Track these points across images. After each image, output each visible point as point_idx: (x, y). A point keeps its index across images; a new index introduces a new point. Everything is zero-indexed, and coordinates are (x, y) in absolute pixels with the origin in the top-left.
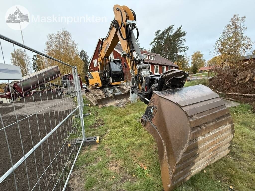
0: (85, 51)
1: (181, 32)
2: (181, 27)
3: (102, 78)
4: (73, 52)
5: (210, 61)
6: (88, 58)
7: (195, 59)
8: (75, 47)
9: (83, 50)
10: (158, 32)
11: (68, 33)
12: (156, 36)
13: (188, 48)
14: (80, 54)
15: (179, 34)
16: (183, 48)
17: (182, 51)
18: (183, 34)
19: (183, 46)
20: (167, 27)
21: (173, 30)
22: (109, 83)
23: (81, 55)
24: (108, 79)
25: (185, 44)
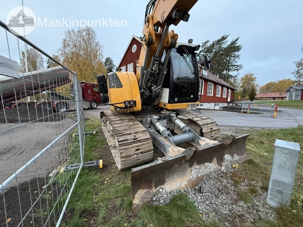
0: (111, 59)
1: (237, 45)
2: (238, 38)
3: (144, 89)
4: (95, 56)
5: (263, 87)
6: (114, 68)
7: (245, 83)
8: (99, 50)
9: (109, 57)
10: (206, 43)
11: (92, 31)
12: (203, 48)
13: (242, 67)
14: (104, 62)
15: (234, 48)
16: (236, 67)
17: (235, 70)
18: (238, 49)
19: (236, 64)
20: (220, 37)
21: (227, 41)
22: (156, 103)
23: (106, 63)
24: (159, 93)
25: (239, 62)
